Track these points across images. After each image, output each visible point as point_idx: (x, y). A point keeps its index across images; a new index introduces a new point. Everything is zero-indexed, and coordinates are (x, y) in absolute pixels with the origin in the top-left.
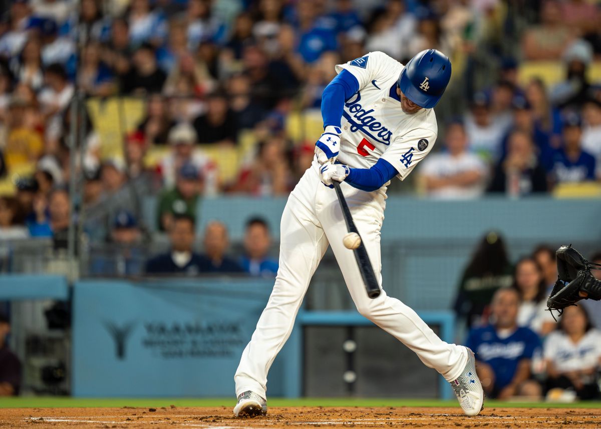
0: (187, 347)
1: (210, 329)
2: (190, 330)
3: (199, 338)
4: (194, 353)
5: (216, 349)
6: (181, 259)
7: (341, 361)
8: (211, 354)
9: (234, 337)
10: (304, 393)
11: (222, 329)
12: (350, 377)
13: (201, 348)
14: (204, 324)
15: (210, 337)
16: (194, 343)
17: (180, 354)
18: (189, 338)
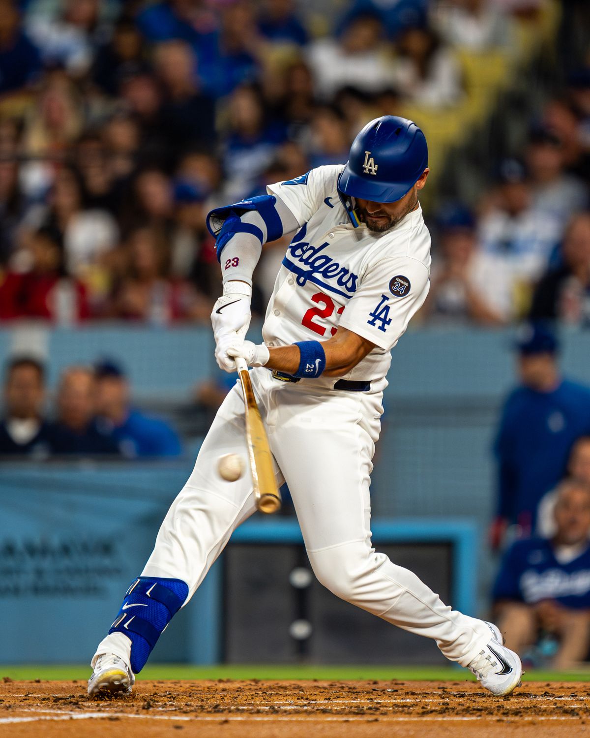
0: (26, 579)
1: (66, 550)
2: (32, 550)
3: (47, 564)
4: (38, 590)
5: (77, 582)
6: (22, 431)
7: (285, 603)
8: (67, 591)
9: (107, 562)
10: (223, 658)
11: (86, 549)
12: (301, 630)
13: (50, 580)
14: (55, 541)
15: (65, 563)
16: (39, 573)
17: (16, 591)
18: (30, 564)
